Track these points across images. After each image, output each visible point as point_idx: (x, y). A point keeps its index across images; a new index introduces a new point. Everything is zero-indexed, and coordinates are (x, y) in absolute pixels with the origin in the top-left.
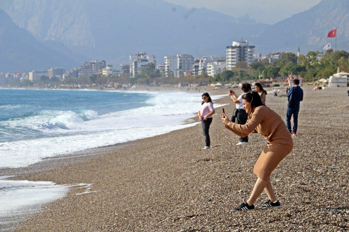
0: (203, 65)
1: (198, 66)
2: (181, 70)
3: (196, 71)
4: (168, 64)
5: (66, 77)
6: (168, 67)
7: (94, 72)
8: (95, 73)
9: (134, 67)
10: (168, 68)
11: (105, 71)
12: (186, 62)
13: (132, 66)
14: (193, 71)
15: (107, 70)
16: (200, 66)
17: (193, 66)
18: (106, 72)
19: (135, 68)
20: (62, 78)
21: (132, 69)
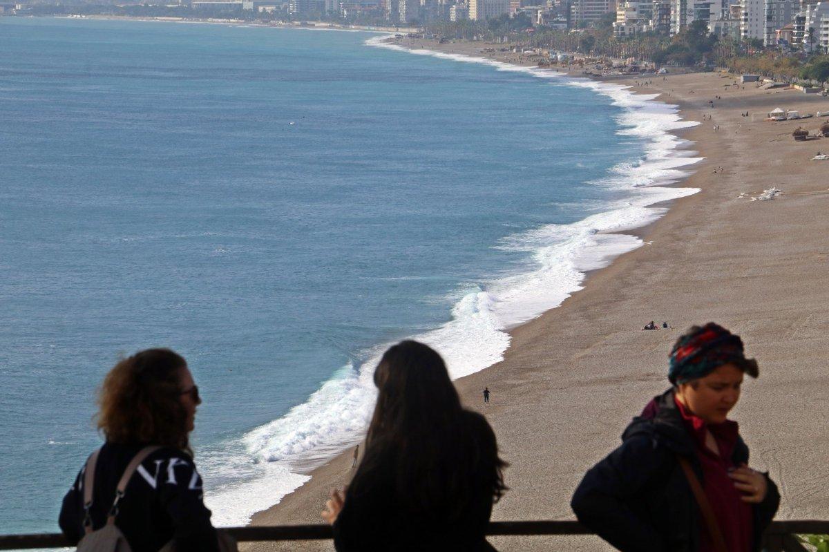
0: (815, 16)
1: (804, 19)
2: (771, 24)
3: (799, 28)
4: (746, 8)
5: (544, 16)
6: (746, 14)
7: (606, 6)
8: (607, 8)
9: (678, 9)
10: (747, 17)
11: (623, 12)
12: (782, 6)
13: (675, 6)
14: (794, 29)
15: (627, 10)
16: (808, 18)
17: (794, 18)
18: (624, 15)
19: (681, 10)
20: (537, 16)
21: (675, 12)
